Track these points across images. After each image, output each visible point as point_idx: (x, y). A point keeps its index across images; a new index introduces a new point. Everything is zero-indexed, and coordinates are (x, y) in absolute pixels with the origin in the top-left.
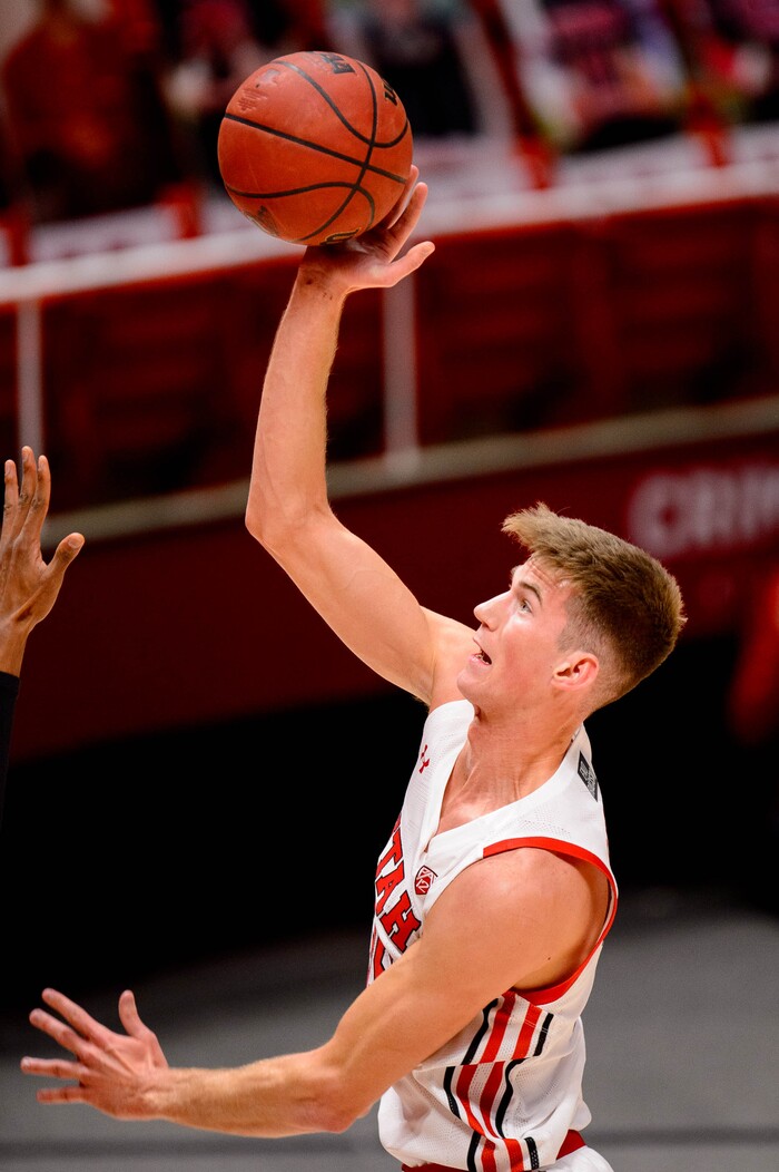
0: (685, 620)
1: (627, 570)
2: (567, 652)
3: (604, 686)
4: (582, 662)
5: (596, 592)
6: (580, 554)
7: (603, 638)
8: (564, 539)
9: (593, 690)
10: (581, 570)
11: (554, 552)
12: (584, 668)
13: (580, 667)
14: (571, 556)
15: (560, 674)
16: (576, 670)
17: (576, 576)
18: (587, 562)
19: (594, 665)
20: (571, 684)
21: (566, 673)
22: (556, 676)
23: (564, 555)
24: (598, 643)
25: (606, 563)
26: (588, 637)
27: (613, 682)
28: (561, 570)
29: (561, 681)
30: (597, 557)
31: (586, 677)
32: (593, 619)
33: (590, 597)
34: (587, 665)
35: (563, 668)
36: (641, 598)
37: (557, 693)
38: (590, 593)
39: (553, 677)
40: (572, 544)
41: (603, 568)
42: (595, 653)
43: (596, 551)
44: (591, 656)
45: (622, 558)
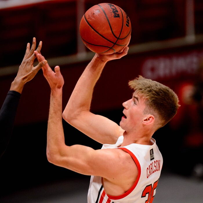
0: (180, 106)
1: (161, 93)
2: (146, 115)
3: (157, 123)
4: (150, 117)
5: (153, 99)
6: (148, 89)
7: (155, 111)
8: (144, 85)
9: (154, 125)
10: (148, 93)
11: (141, 89)
12: (151, 119)
13: (150, 119)
14: (145, 90)
15: (145, 120)
16: (149, 119)
17: (147, 95)
18: (150, 91)
19: (153, 118)
20: (147, 123)
21: (146, 120)
22: (144, 121)
23: (143, 90)
24: (154, 112)
25: (155, 91)
26: (151, 111)
27: (159, 122)
28: (143, 94)
29: (145, 122)
30: (152, 89)
31: (151, 121)
32: (152, 106)
33: (151, 100)
34: (151, 118)
35: (145, 119)
36: (165, 100)
37: (144, 125)
38: (151, 99)
39: (143, 121)
40: (146, 86)
41: (154, 92)
42: (154, 115)
43: (153, 88)
44: (152, 116)
45: (160, 89)
